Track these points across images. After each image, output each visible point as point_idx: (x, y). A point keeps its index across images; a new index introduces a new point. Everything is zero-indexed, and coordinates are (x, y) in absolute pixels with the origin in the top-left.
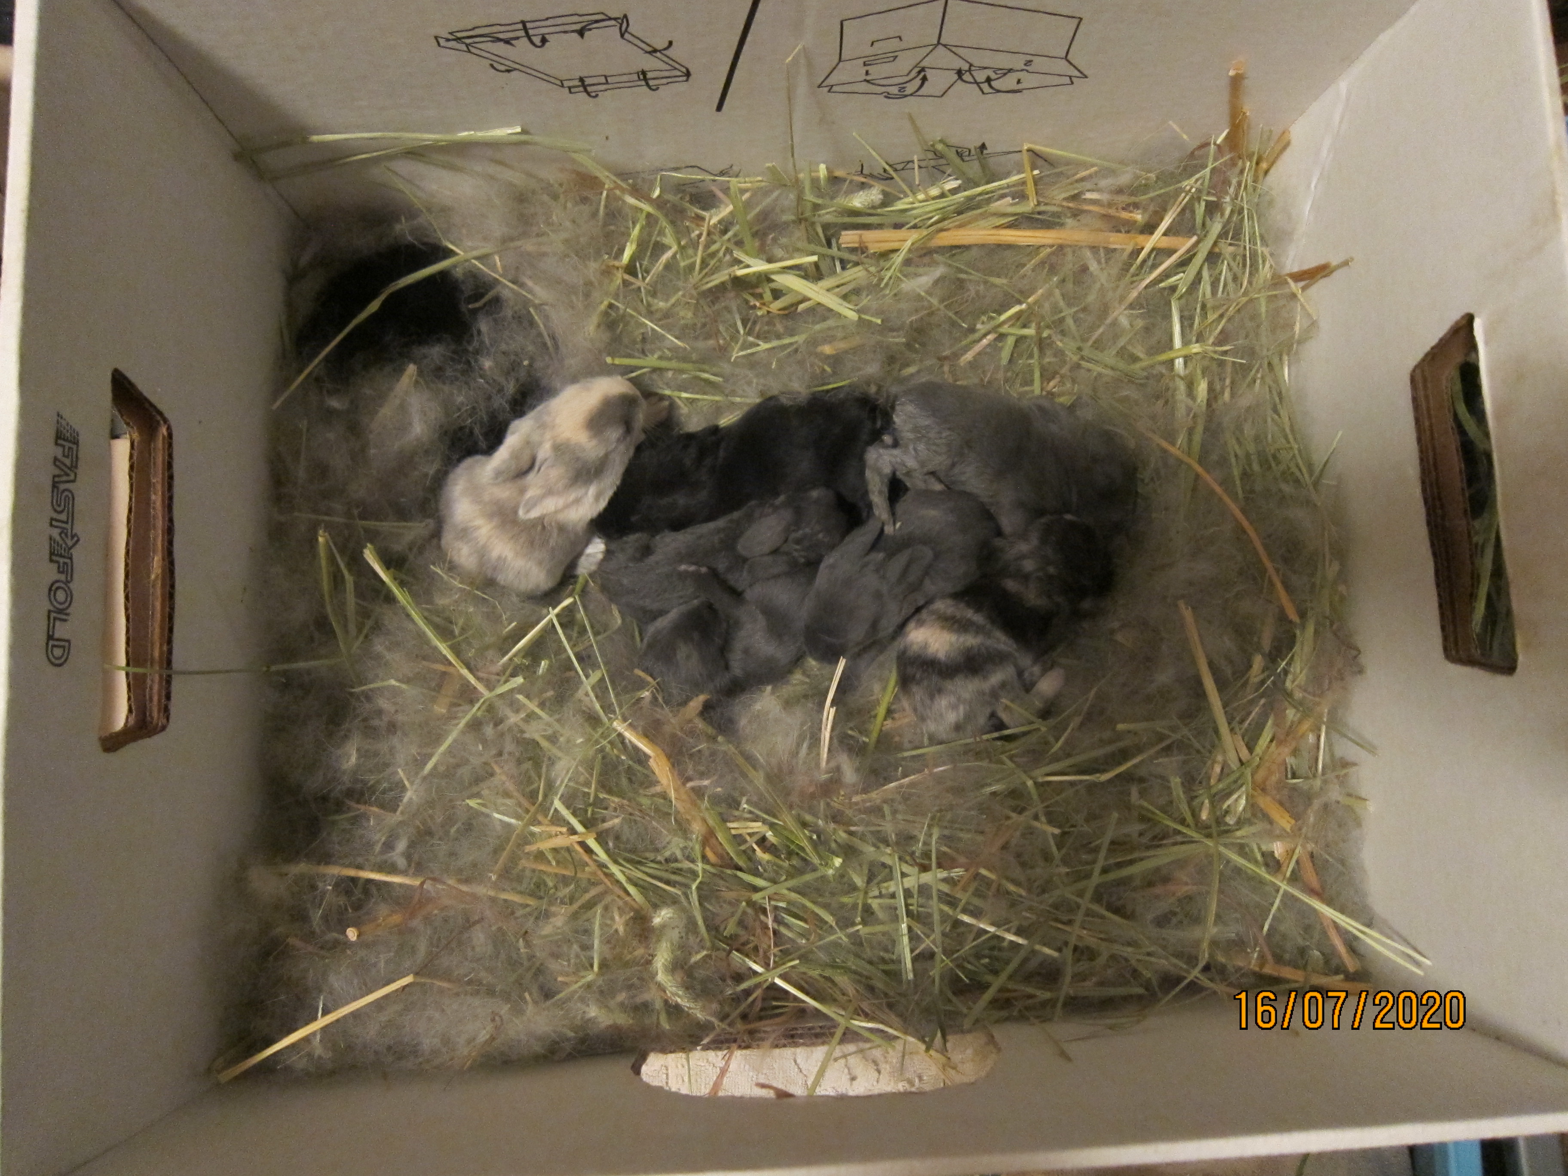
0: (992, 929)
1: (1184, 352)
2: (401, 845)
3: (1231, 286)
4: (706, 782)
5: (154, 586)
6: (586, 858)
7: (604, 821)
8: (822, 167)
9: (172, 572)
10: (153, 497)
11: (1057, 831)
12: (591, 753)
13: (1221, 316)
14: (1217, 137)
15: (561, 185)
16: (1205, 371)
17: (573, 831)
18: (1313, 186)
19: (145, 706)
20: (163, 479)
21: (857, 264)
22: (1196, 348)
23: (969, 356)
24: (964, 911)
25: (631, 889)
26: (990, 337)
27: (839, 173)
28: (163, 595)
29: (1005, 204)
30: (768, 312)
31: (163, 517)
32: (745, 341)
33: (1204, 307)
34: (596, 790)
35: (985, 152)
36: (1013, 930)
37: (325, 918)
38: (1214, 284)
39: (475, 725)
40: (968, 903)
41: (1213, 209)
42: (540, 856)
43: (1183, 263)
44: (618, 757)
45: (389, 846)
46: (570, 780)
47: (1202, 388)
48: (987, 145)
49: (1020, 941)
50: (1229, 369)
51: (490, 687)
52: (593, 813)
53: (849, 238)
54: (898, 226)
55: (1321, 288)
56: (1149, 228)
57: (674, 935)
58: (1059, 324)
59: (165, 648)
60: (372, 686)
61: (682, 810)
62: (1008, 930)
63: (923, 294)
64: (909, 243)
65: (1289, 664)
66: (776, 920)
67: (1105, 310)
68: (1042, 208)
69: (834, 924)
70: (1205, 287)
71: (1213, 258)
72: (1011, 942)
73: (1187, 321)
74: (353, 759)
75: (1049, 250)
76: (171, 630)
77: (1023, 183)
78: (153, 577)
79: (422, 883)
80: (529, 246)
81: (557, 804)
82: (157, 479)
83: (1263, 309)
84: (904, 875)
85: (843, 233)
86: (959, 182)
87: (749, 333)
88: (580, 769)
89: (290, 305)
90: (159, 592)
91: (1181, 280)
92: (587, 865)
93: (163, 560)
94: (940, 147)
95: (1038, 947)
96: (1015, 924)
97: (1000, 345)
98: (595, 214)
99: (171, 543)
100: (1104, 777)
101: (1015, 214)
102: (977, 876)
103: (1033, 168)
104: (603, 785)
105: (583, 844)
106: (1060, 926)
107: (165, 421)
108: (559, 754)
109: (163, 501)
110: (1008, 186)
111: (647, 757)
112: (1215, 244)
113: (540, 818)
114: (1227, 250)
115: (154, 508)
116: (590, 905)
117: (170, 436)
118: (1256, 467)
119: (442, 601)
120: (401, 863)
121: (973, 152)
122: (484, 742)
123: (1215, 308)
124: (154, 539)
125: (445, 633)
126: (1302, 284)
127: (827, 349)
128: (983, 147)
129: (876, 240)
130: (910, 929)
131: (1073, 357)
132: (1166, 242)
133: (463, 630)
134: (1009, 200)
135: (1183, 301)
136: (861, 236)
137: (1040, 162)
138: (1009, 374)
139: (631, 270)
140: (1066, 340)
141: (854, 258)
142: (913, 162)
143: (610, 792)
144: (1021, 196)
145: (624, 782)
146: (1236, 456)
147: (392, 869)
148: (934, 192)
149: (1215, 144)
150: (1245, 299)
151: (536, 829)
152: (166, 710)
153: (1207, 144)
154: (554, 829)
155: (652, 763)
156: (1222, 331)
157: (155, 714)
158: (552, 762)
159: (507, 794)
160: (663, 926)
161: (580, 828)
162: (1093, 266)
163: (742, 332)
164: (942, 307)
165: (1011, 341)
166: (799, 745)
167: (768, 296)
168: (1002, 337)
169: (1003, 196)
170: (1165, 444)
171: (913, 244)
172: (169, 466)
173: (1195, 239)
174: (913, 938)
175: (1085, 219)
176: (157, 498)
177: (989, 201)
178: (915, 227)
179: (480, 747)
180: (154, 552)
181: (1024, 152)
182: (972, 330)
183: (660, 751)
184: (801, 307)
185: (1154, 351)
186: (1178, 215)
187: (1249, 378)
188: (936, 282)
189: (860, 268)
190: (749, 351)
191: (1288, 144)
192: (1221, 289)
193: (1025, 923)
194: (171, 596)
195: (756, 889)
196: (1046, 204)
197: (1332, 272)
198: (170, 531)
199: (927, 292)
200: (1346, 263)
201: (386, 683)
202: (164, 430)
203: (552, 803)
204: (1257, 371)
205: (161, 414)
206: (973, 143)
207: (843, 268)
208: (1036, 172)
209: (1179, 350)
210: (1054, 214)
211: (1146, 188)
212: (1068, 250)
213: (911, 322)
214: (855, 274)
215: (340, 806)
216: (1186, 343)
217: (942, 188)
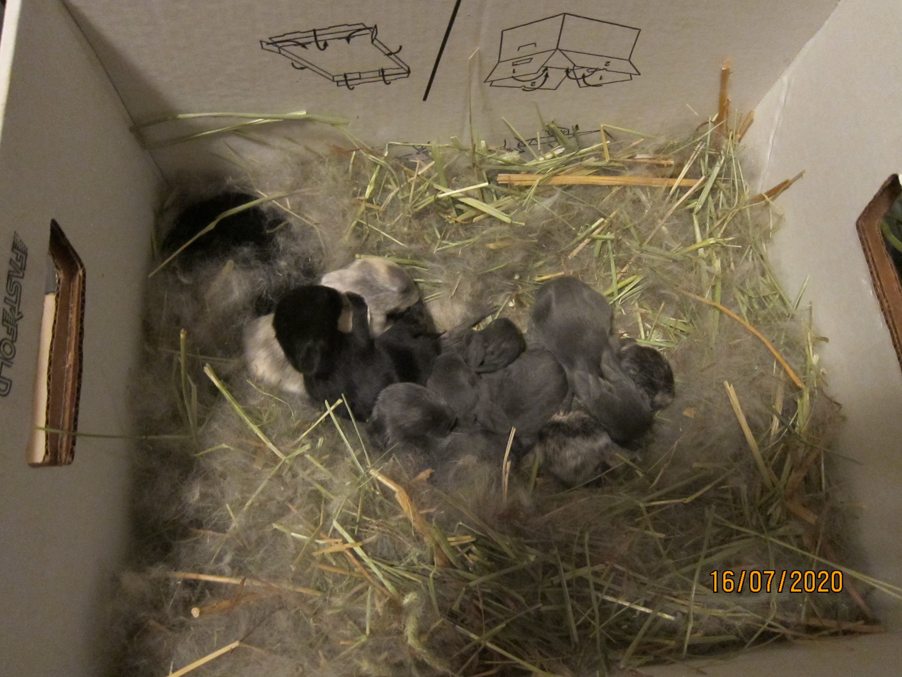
0: (627, 604)
1: (705, 243)
2: (228, 558)
3: (726, 207)
4: (432, 510)
5: (68, 372)
6: (356, 562)
7: (366, 538)
8: (483, 143)
9: (81, 361)
10: (70, 316)
11: (663, 536)
12: (357, 490)
13: (723, 223)
14: (712, 118)
15: (327, 156)
16: (718, 253)
17: (345, 542)
18: (771, 141)
19: (57, 452)
20: (78, 302)
21: (506, 195)
22: (712, 241)
23: (575, 252)
24: (607, 594)
25: (386, 583)
26: (587, 241)
27: (492, 148)
28: (74, 377)
29: (591, 161)
30: (456, 222)
31: (77, 327)
32: (440, 243)
33: (711, 218)
34: (361, 515)
35: (578, 131)
36: (642, 604)
37: (175, 607)
38: (716, 206)
39: (279, 476)
40: (609, 588)
41: (713, 160)
42: (324, 560)
43: (697, 195)
44: (374, 494)
45: (220, 559)
46: (343, 508)
47: (717, 264)
48: (579, 126)
49: (648, 611)
50: (731, 253)
51: (287, 454)
52: (359, 531)
53: (502, 178)
54: (529, 172)
55: (783, 197)
56: (674, 176)
57: (418, 611)
58: (626, 232)
59: (73, 410)
60: (210, 450)
61: (418, 528)
62: (638, 604)
63: (548, 209)
64: (538, 181)
65: (795, 420)
66: (485, 603)
67: (654, 223)
68: (613, 164)
69: (524, 603)
70: (711, 206)
71: (713, 191)
72: (642, 613)
73: (702, 226)
74: (197, 496)
75: (618, 188)
76: (78, 398)
77: (601, 149)
78: (67, 366)
79: (243, 581)
80: (306, 191)
81: (335, 524)
82: (74, 306)
83: (749, 214)
84: (565, 571)
85: (499, 175)
86: (563, 149)
87: (444, 238)
88: (349, 501)
89: (157, 228)
90: (71, 375)
91: (698, 205)
92: (356, 567)
93: (75, 353)
94: (552, 126)
95: (659, 614)
96: (642, 600)
97: (592, 247)
98: (347, 172)
99: (81, 342)
100: (688, 500)
101: (597, 167)
102: (613, 569)
103: (607, 140)
104: (364, 512)
105: (352, 550)
106: (672, 599)
107: (82, 265)
108: (332, 497)
109: (77, 316)
110: (593, 150)
111: (394, 493)
112: (715, 183)
113: (322, 535)
114: (723, 185)
115: (71, 322)
116: (360, 593)
117: (84, 275)
118: (756, 307)
119: (253, 402)
120: (228, 570)
121: (571, 132)
122: (285, 484)
123: (718, 219)
124: (70, 343)
125: (257, 420)
126: (771, 198)
127: (492, 246)
128: (577, 127)
129: (517, 179)
130: (573, 607)
131: (636, 253)
132: (686, 183)
133: (268, 419)
134: (593, 159)
135: (699, 216)
136: (509, 177)
137: (609, 137)
138: (599, 264)
139: (370, 200)
140: (632, 241)
141: (505, 190)
142: (535, 139)
143: (369, 516)
144: (600, 156)
145: (378, 510)
146: (743, 303)
147: (221, 574)
148: (549, 156)
149: (711, 122)
150: (737, 210)
151: (321, 542)
152: (72, 453)
153: (707, 123)
154: (333, 541)
155: (397, 496)
156: (725, 231)
157: (64, 456)
158: (327, 502)
159: (299, 522)
160: (411, 604)
161: (350, 540)
162: (643, 198)
163: (439, 236)
164: (560, 217)
165: (599, 243)
166: (489, 486)
167: (454, 213)
168: (594, 241)
169: (590, 157)
170: (699, 298)
171: (539, 182)
172: (83, 294)
173: (703, 178)
174: (575, 612)
175: (638, 170)
176: (73, 317)
177: (582, 159)
178: (539, 173)
179: (282, 489)
180: (69, 350)
181: (602, 131)
182: (575, 236)
183: (401, 489)
184: (475, 220)
185: (685, 245)
186: (692, 165)
187: (745, 255)
188: (555, 203)
189: (509, 197)
190: (444, 247)
191: (752, 121)
192: (720, 206)
193: (649, 599)
194: (80, 377)
195: (469, 581)
196: (616, 162)
197: (791, 184)
198: (81, 334)
199: (550, 208)
200: (800, 175)
201: (219, 447)
202: (81, 272)
203: (331, 524)
204: (750, 250)
205: (80, 260)
206: (570, 126)
207: (498, 198)
208: (608, 142)
209: (700, 243)
210: (618, 168)
211: (673, 147)
212: (628, 190)
213: (543, 224)
214: (507, 201)
215: (185, 534)
216: (704, 239)
217: (553, 154)
